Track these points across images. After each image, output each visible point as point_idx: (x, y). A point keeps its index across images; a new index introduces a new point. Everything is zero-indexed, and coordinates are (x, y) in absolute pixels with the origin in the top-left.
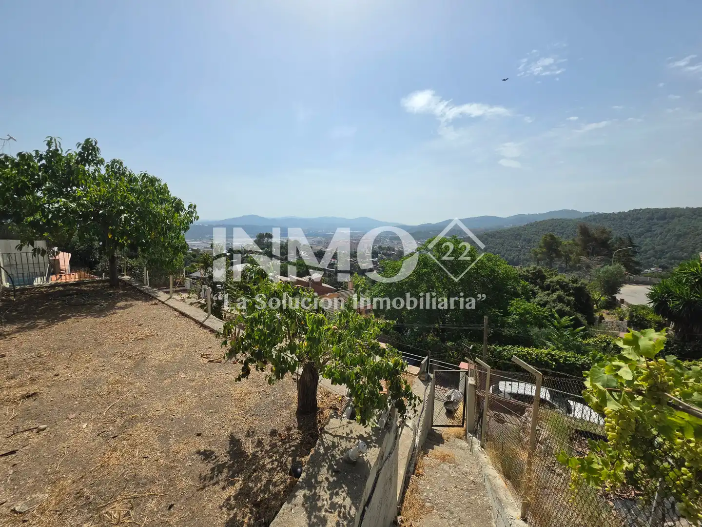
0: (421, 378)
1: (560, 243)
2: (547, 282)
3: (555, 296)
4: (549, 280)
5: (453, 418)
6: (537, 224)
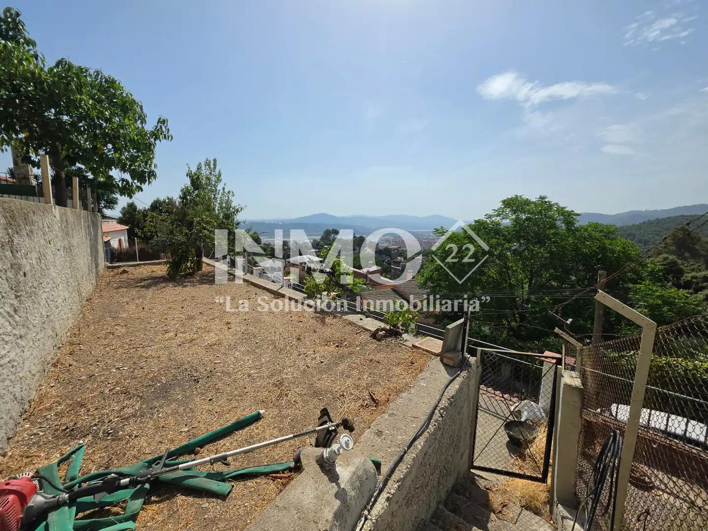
0: (445, 360)
1: (699, 240)
2: (688, 276)
3: (701, 296)
4: (690, 275)
5: (522, 456)
6: (659, 221)
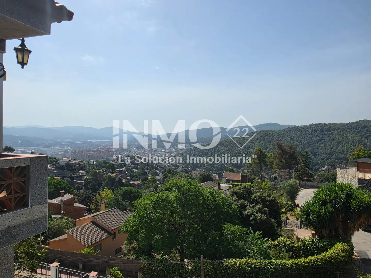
2: (253, 197)
3: (257, 208)
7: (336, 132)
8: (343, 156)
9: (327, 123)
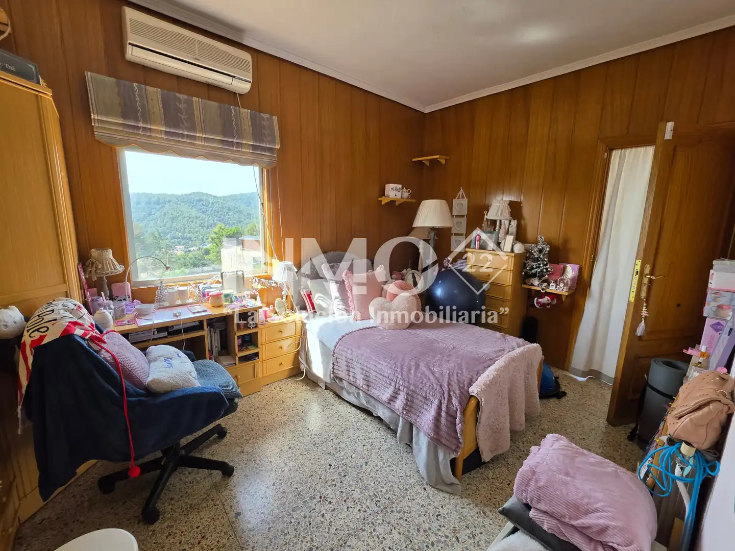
7: (167, 205)
8: (180, 234)
9: (153, 193)
